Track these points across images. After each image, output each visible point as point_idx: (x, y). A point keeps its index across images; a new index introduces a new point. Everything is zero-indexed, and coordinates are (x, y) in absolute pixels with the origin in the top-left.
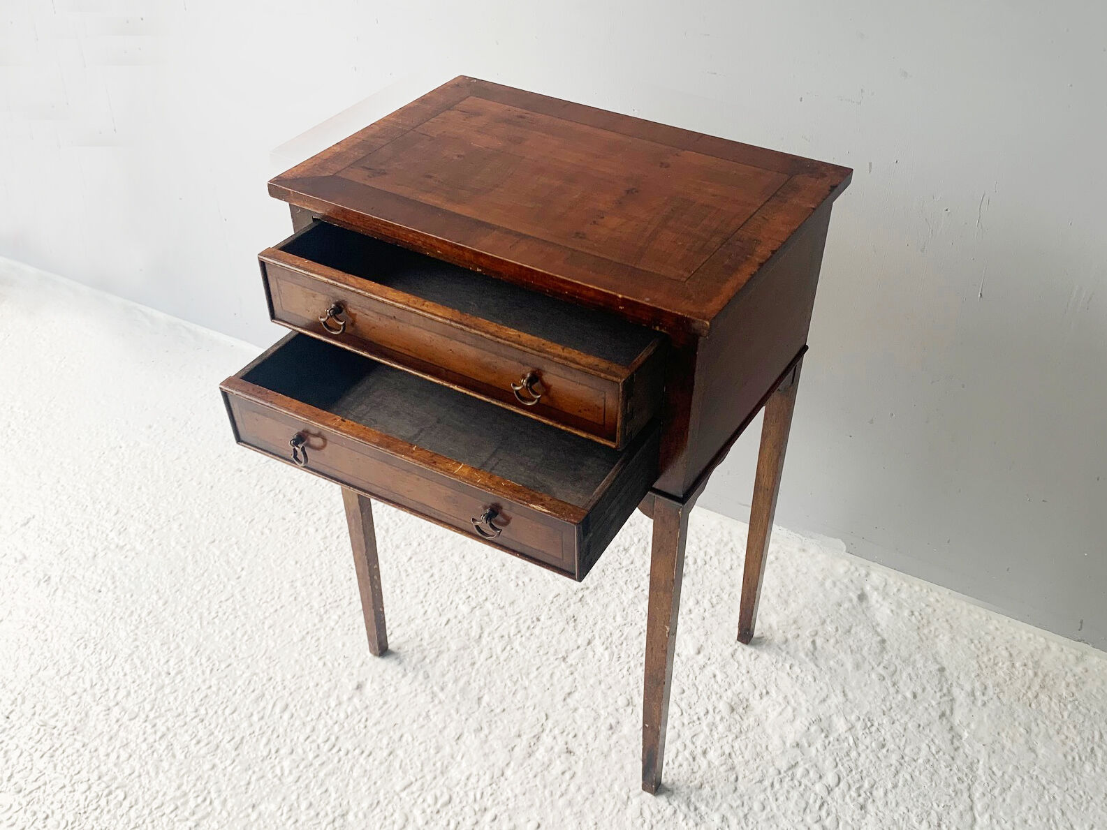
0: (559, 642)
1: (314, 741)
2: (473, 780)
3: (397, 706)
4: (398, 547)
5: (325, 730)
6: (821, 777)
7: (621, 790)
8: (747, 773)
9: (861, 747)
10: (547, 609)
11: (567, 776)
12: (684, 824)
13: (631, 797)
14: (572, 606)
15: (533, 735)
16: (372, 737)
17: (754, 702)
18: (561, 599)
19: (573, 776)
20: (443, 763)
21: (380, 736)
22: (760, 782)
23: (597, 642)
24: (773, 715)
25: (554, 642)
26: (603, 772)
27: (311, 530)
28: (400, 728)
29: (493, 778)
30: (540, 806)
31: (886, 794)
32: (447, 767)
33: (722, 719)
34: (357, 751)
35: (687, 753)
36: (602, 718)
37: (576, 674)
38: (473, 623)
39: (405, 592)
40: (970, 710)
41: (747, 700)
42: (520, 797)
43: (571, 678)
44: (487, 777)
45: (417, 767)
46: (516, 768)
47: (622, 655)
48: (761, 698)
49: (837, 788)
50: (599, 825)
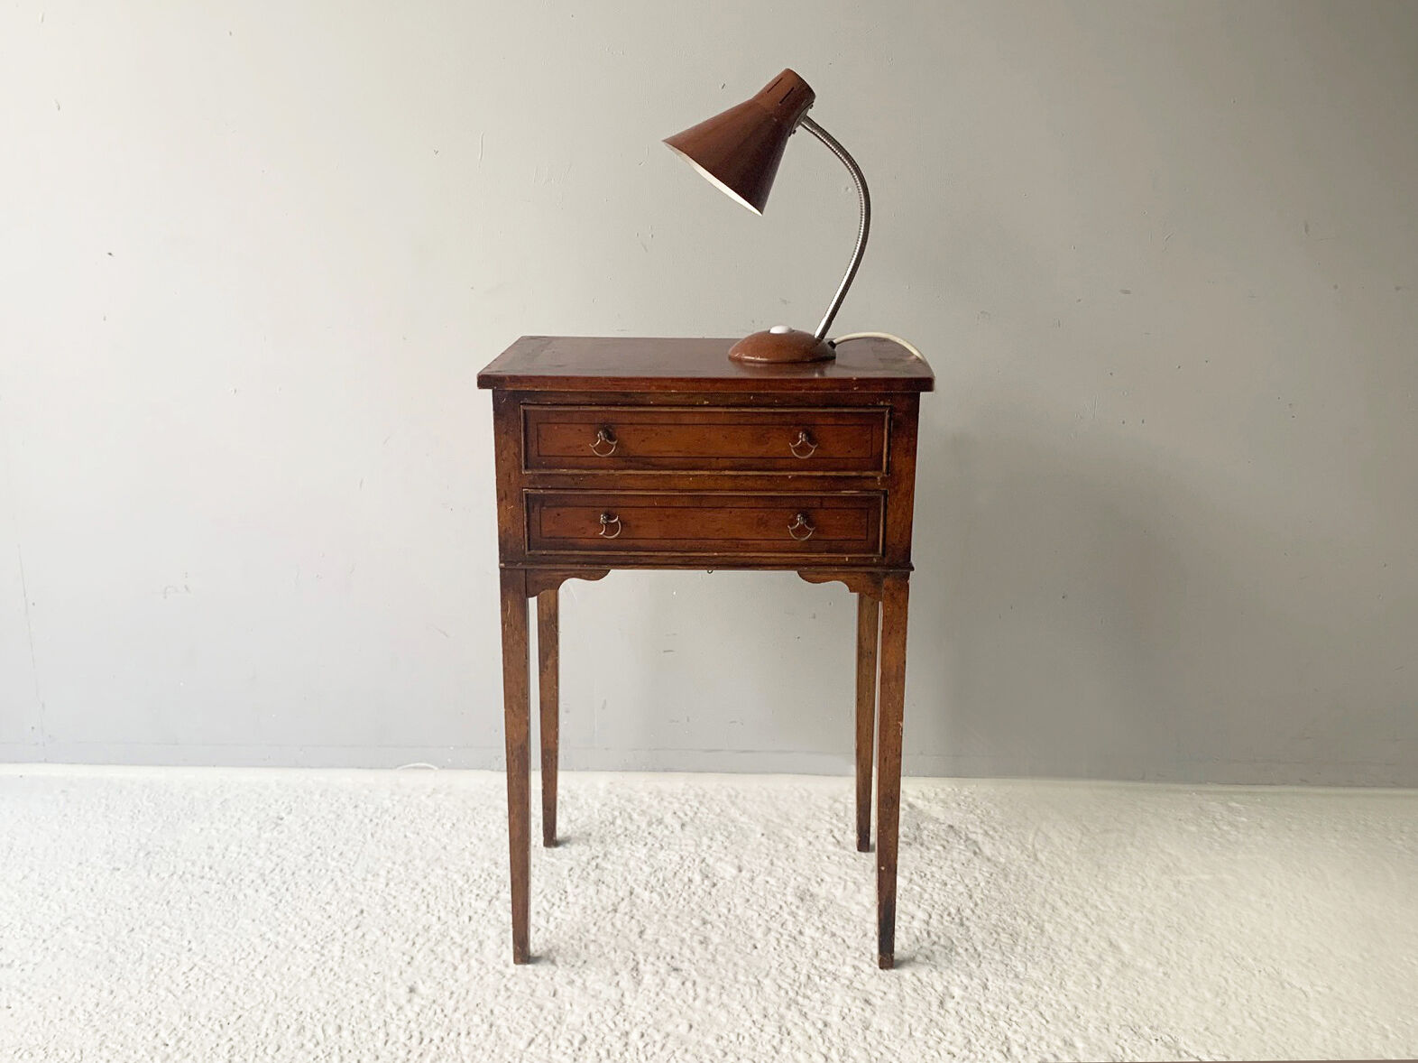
0: (600, 901)
1: (395, 1043)
2: (596, 1017)
3: (468, 991)
4: (365, 880)
5: (401, 1031)
6: (913, 917)
7: (747, 978)
8: (849, 934)
9: (929, 890)
10: (568, 882)
11: (689, 984)
12: (823, 982)
13: (761, 980)
14: (592, 874)
15: (630, 968)
16: (459, 1021)
17: (815, 889)
18: (578, 871)
19: (694, 983)
20: (554, 1016)
21: (467, 1018)
22: (865, 935)
23: (638, 890)
24: (839, 892)
25: (595, 901)
26: (719, 973)
27: (250, 892)
28: (485, 1006)
29: (615, 1009)
30: (680, 1013)
31: (973, 912)
32: (560, 1018)
33: (798, 907)
34: (453, 1035)
35: (786, 937)
36: (687, 939)
37: (637, 917)
38: (499, 912)
39: (402, 910)
40: (994, 844)
41: (808, 890)
42: (655, 1013)
43: (633, 921)
44: (610, 1009)
45: (528, 1026)
46: (633, 995)
47: (670, 892)
48: (820, 885)
49: (931, 920)
50: (747, 1006)
